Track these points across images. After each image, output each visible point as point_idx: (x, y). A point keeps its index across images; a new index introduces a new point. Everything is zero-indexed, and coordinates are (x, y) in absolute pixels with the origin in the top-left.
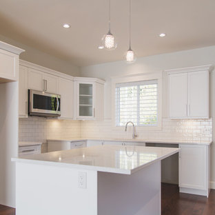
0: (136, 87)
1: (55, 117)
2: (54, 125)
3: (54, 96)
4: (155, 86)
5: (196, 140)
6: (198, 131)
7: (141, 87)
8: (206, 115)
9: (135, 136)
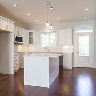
0: (48, 34)
1: (21, 44)
2: (20, 47)
3: (21, 37)
4: (55, 34)
5: (68, 52)
6: (69, 49)
7: (50, 34)
8: (71, 44)
9: (48, 51)
